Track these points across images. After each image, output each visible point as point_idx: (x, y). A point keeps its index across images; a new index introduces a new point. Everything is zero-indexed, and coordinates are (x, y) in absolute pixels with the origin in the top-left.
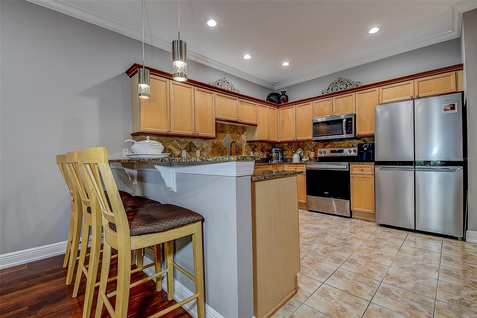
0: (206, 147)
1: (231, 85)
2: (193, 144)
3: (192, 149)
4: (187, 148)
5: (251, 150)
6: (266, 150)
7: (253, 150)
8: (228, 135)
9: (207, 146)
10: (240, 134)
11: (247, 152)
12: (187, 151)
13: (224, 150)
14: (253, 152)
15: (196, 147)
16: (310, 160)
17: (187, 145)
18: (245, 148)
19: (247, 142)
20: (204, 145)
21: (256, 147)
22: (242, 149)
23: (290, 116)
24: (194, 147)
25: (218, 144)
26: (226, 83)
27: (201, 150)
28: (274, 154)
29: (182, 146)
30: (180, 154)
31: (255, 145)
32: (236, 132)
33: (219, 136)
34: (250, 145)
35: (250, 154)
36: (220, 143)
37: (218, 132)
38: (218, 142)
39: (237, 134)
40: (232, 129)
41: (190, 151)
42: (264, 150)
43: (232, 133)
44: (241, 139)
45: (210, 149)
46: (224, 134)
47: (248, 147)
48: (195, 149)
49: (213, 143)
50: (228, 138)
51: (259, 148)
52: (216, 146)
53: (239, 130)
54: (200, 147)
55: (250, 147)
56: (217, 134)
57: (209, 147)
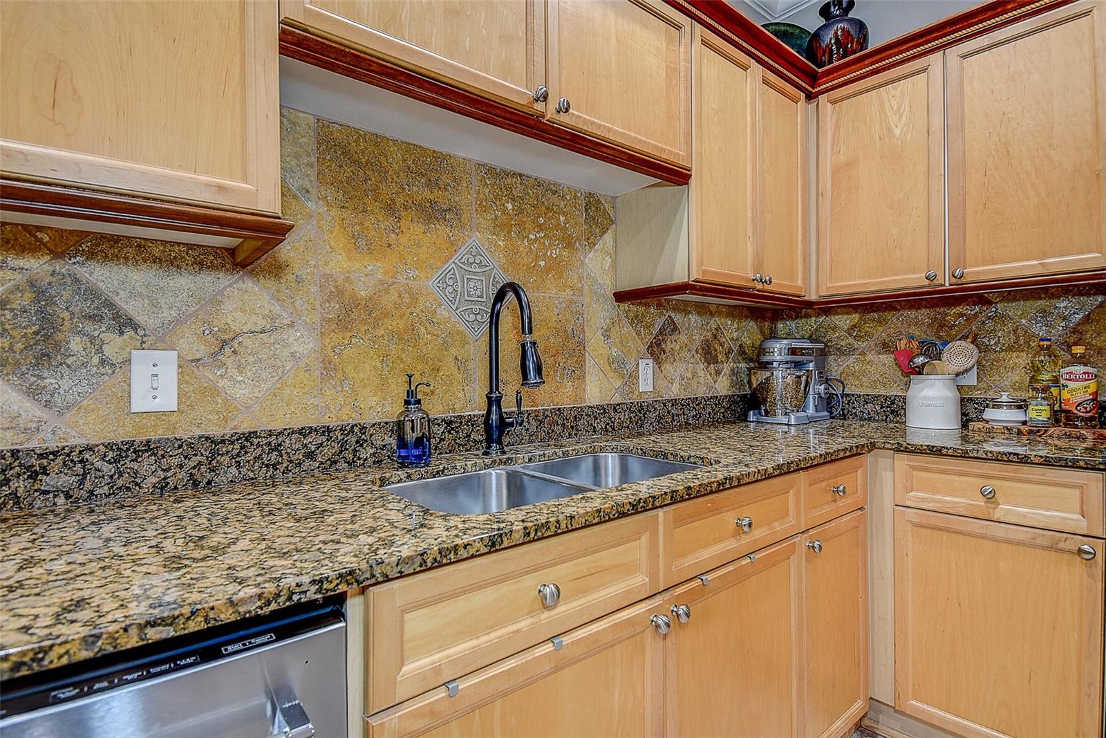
0: (263, 323)
3: (74, 344)
5: (643, 349)
6: (730, 351)
7: (656, 350)
8: (476, 239)
9: (272, 318)
10: (569, 245)
11: (617, 365)
13: (446, 346)
14: (658, 362)
15: (135, 326)
16: (1061, 416)
18: (607, 336)
19: (620, 297)
20: (228, 306)
21: (671, 334)
22: (582, 344)
23: (897, 132)
24: (95, 318)
25: (389, 300)
28: (781, 378)
31: (670, 317)
32: (540, 227)
33: (403, 240)
34: (635, 320)
35: (633, 377)
36: (410, 291)
37: (390, 209)
38: (387, 291)
39: (551, 245)
40: (513, 200)
41: (44, 359)
42: (716, 350)
43: (509, 232)
44: (581, 278)
45: (303, 343)
46: (443, 230)
47: (627, 330)
48: (114, 345)
49: (341, 293)
50: (480, 265)
51: (692, 341)
52: (364, 322)
53: (562, 219)
54: (178, 322)
55: (638, 333)
56: (377, 223)
57: (292, 325)
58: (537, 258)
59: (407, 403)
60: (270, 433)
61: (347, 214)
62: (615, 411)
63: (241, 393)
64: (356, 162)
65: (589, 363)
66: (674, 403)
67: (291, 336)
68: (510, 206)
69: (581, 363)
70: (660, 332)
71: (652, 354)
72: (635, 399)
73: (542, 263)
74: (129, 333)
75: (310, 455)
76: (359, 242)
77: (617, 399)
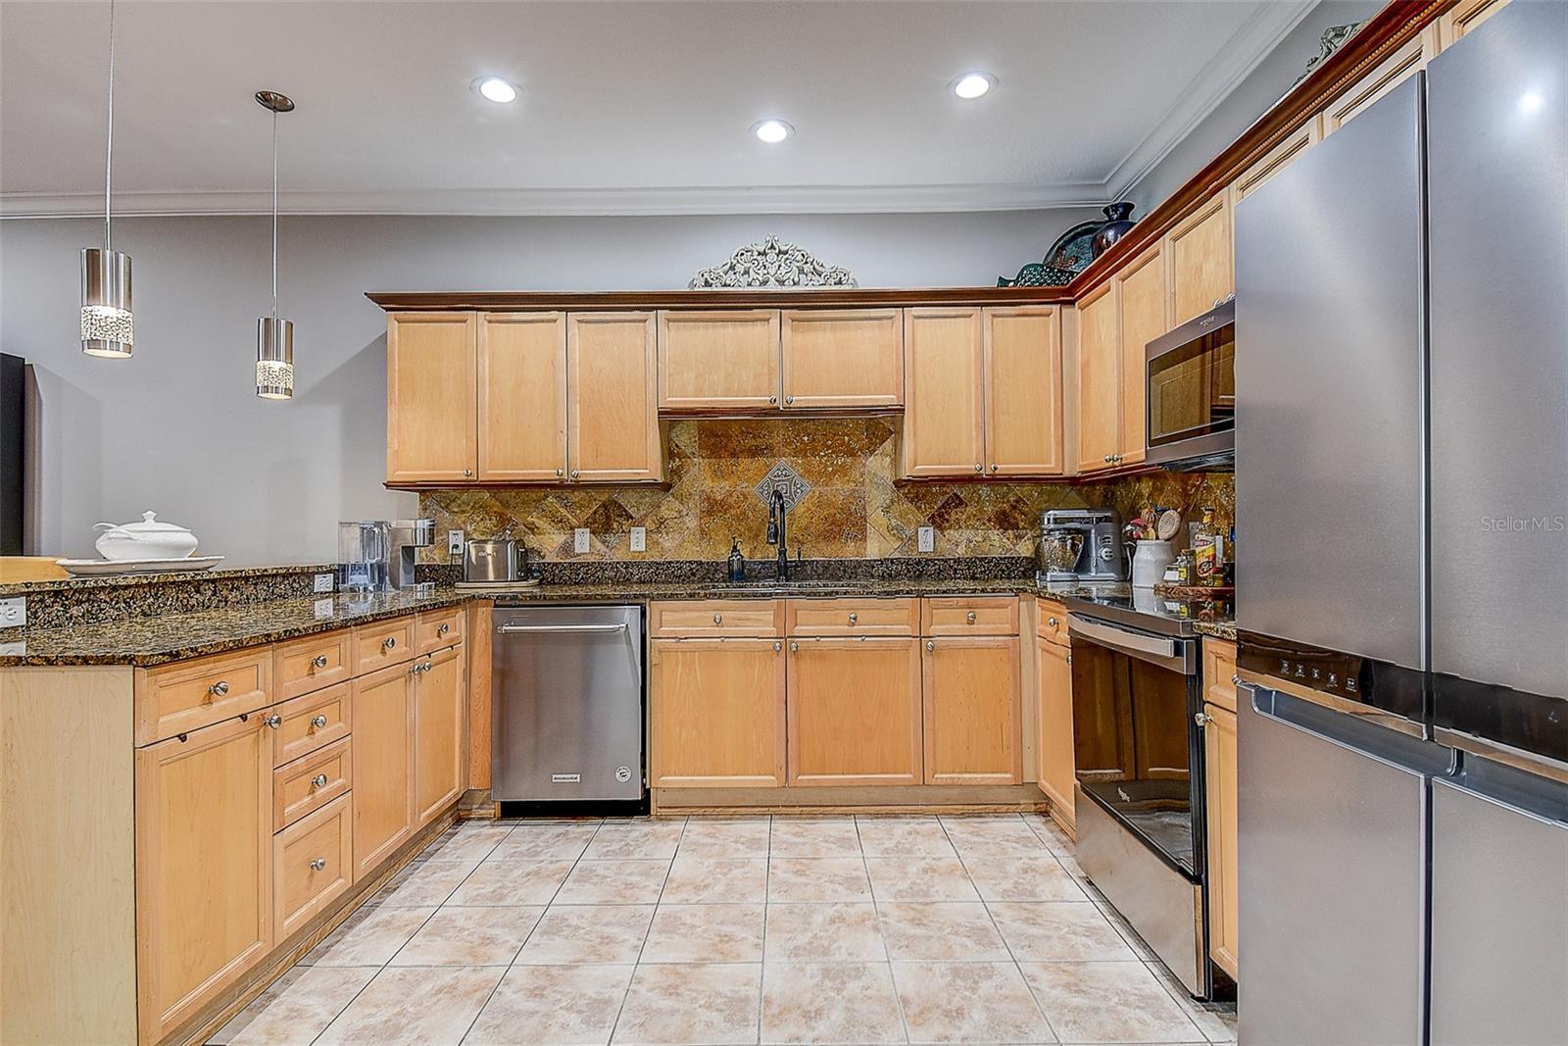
0: (676, 514)
1: (800, 257)
2: (620, 505)
3: (615, 525)
4: (595, 521)
5: (924, 519)
7: (939, 521)
8: (783, 461)
9: (680, 512)
10: (852, 453)
11: (896, 532)
12: (593, 532)
14: (940, 527)
15: (632, 518)
17: (595, 513)
18: (886, 510)
19: (897, 484)
20: (663, 508)
21: (956, 506)
22: (864, 518)
24: (621, 516)
25: (731, 500)
26: (772, 256)
27: (653, 527)
29: (575, 517)
30: (566, 542)
31: (955, 494)
32: (829, 447)
33: (740, 468)
34: (915, 499)
35: (914, 540)
36: (743, 495)
37: (733, 455)
38: (731, 495)
39: (837, 456)
40: (808, 435)
41: (606, 531)
42: (1015, 518)
43: (806, 453)
44: (862, 475)
45: (692, 522)
46: (762, 460)
47: (907, 506)
48: (626, 524)
49: (709, 498)
50: (785, 476)
51: (981, 511)
52: (720, 511)
53: (846, 438)
54: (646, 515)
55: (919, 508)
56: (726, 462)
57: (687, 515)
58: (826, 467)
59: (733, 552)
60: (678, 562)
61: (713, 460)
62: (892, 562)
63: (667, 545)
64: (717, 436)
65: (870, 531)
66: (957, 561)
67: (687, 519)
68: (806, 438)
69: (863, 531)
70: (943, 506)
71: (933, 523)
72: (915, 556)
73: (830, 469)
74: (630, 520)
75: (694, 574)
76: (718, 474)
77: (897, 555)
